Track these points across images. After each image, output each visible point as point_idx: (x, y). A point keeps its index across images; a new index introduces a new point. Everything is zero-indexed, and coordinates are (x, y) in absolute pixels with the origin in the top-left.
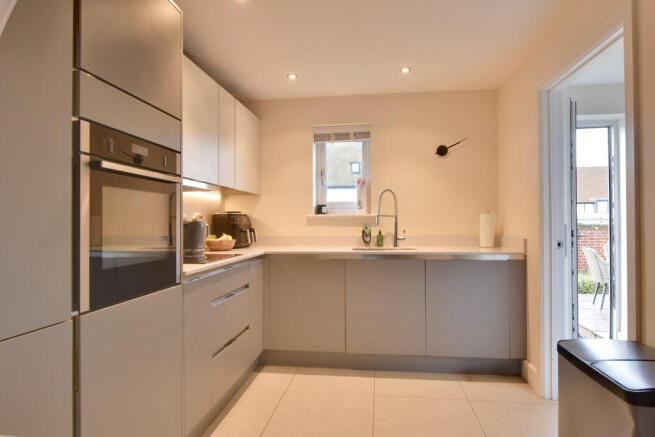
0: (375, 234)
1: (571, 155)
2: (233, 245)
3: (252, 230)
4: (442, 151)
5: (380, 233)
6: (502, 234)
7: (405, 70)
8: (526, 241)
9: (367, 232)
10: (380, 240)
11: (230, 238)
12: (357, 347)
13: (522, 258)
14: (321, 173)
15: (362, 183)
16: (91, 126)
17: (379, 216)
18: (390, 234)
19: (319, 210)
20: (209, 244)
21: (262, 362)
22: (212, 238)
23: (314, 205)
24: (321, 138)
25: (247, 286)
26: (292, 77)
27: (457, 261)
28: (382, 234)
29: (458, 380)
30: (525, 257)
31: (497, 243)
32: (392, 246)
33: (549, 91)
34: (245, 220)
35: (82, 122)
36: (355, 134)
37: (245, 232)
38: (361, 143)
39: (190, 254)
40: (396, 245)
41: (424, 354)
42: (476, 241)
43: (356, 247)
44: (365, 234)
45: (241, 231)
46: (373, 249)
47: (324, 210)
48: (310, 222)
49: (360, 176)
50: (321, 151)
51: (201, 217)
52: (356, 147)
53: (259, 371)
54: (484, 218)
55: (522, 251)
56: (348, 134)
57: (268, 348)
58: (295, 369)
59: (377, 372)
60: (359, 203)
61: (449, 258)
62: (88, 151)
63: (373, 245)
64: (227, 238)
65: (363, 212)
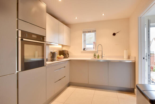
0: (97, 55)
1: (149, 34)
2: (63, 57)
3: (68, 54)
4: (114, 34)
5: (98, 55)
6: (130, 55)
7: (103, 15)
8: (135, 57)
9: (95, 55)
10: (98, 57)
11: (63, 56)
12: (91, 83)
13: (134, 62)
14: (85, 41)
15: (94, 43)
16: (21, 31)
17: (97, 51)
18: (101, 55)
19: (84, 49)
20: (58, 57)
21: (69, 85)
22: (59, 56)
23: (83, 48)
24: (84, 32)
25: (65, 67)
26: (76, 18)
27: (120, 62)
28: (99, 55)
29: (116, 92)
30: (135, 61)
31: (129, 58)
32: (101, 58)
33: (141, 17)
34: (67, 52)
35: (19, 30)
36: (93, 31)
37: (66, 55)
38: (94, 33)
39: (53, 59)
40: (102, 58)
41: (108, 85)
42: (123, 57)
43: (92, 58)
44: (94, 55)
45: (66, 54)
46: (96, 59)
47: (85, 49)
48: (82, 52)
49: (94, 41)
50: (85, 35)
51: (56, 51)
52: (93, 34)
53: (69, 87)
54: (125, 51)
55: (134, 60)
56: (91, 31)
57: (70, 81)
58: (77, 87)
59: (96, 89)
60: (94, 48)
61: (118, 61)
62: (20, 37)
63: (96, 58)
64: (62, 56)
65: (94, 50)
